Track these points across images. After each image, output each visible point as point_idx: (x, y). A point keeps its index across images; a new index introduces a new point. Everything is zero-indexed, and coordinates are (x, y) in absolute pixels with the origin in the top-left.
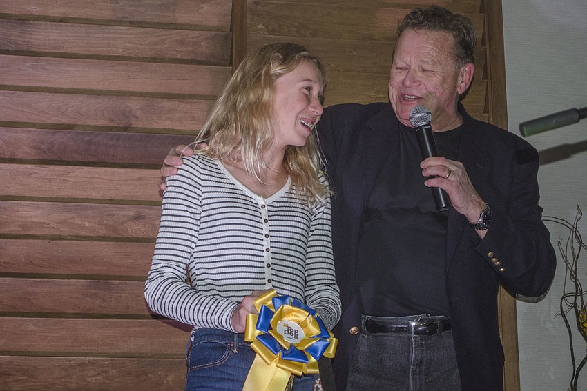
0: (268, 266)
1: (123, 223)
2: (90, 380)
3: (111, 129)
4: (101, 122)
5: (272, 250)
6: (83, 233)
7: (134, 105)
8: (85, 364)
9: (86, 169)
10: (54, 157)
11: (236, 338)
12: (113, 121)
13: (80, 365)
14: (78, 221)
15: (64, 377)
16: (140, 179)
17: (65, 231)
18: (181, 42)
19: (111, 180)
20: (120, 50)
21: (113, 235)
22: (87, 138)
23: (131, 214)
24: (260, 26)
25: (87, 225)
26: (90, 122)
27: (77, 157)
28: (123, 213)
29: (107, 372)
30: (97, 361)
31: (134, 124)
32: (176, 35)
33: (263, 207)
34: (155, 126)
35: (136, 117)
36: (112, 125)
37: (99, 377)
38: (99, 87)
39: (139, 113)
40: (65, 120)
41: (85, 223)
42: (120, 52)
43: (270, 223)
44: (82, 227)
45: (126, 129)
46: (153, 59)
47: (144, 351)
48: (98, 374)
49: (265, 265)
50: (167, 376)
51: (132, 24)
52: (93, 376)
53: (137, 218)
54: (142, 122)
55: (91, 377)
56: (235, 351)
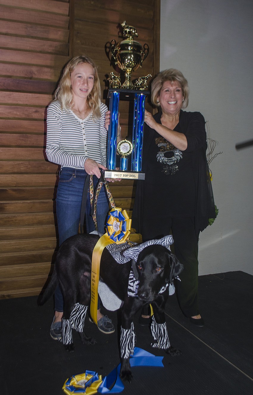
0: (85, 145)
1: (31, 114)
2: (21, 169)
3: (25, 78)
4: (22, 75)
5: (86, 139)
6: (17, 117)
7: (34, 69)
8: (20, 164)
9: (17, 93)
10: (5, 88)
11: (75, 172)
12: (26, 75)
13: (18, 164)
14: (15, 112)
15: (13, 168)
16: (37, 97)
17: (10, 116)
18: (51, 46)
19: (26, 98)
20: (29, 48)
21: (27, 117)
22: (17, 82)
23: (34, 110)
24: (79, 41)
25: (18, 114)
26: (18, 75)
27: (14, 88)
28: (31, 110)
29: (28, 166)
30: (24, 163)
31: (34, 76)
32: (49, 43)
33: (82, 123)
34: (41, 77)
35: (35, 74)
36: (26, 76)
37: (25, 168)
38: (21, 61)
39: (36, 73)
40: (9, 74)
41: (18, 113)
42: (28, 48)
43: (85, 129)
44: (17, 115)
45: (31, 78)
46: (41, 52)
47: (39, 159)
48: (24, 167)
49: (84, 145)
50: (47, 167)
51: (33, 37)
52: (23, 167)
53: (36, 112)
54: (37, 76)
55: (22, 168)
56: (75, 177)
